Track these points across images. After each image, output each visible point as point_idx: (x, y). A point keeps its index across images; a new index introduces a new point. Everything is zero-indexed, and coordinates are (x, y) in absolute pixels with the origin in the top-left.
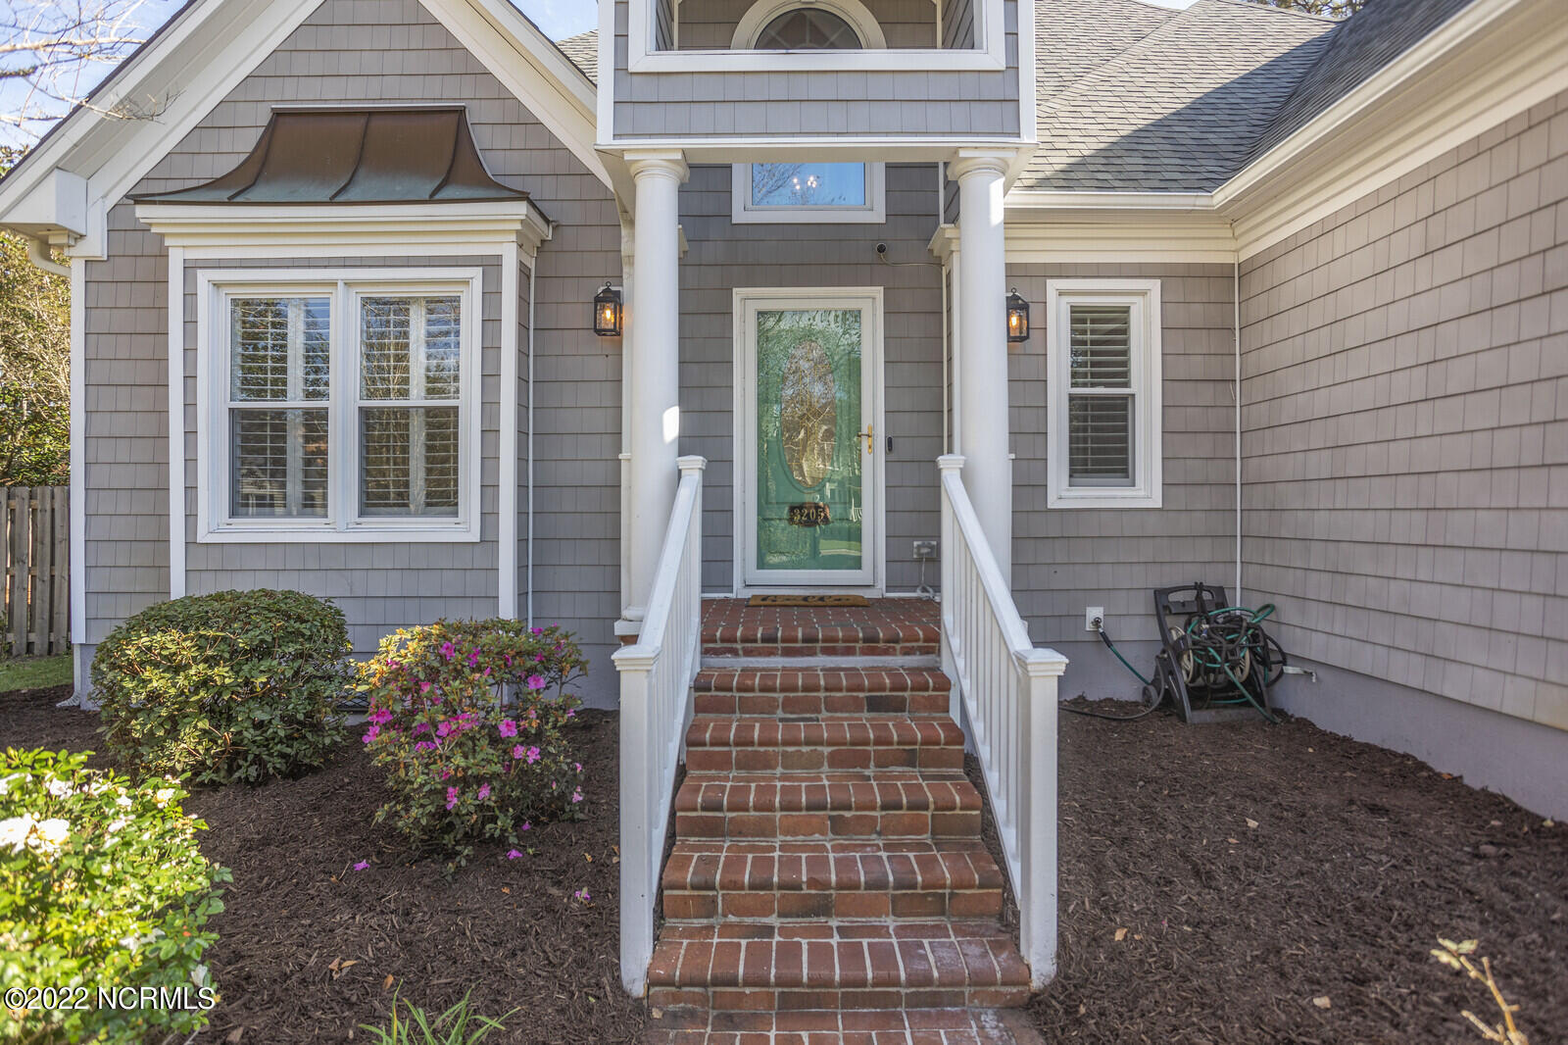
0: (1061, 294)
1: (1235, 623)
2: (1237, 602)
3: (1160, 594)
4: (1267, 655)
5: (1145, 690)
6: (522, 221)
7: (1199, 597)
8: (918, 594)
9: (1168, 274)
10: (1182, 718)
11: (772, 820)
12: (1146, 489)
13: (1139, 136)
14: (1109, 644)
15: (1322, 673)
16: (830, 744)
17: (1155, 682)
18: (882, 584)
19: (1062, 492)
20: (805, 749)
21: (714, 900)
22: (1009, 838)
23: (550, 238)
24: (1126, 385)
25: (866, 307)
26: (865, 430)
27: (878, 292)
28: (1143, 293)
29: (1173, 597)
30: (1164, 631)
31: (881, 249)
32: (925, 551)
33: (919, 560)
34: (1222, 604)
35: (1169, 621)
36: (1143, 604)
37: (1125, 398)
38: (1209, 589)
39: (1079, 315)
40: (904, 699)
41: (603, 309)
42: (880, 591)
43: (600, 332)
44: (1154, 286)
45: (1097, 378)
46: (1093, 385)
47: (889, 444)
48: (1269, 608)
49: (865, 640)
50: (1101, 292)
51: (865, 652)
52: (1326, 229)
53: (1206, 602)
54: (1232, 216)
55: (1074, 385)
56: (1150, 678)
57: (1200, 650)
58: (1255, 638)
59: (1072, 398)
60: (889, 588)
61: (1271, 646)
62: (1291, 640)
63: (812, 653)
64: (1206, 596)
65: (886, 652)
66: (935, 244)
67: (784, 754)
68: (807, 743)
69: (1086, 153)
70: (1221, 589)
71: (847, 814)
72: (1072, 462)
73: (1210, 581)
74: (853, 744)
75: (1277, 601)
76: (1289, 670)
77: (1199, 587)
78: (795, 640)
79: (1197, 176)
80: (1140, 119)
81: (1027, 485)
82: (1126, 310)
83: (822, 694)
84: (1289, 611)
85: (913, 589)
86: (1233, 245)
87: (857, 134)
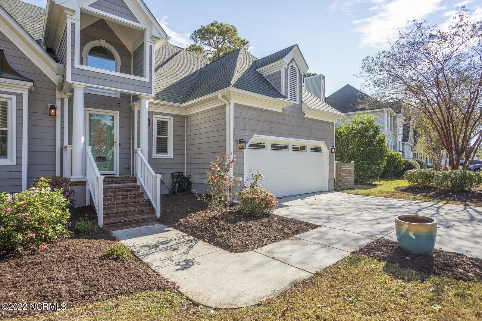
0: (156, 117)
1: (184, 178)
2: (185, 175)
3: (172, 174)
4: (189, 183)
5: (170, 191)
6: (31, 87)
7: (179, 174)
8: (126, 175)
9: (174, 116)
10: (176, 194)
11: (114, 206)
12: (170, 155)
13: (170, 87)
14: (164, 183)
15: (197, 185)
16: (121, 196)
17: (172, 190)
18: (118, 174)
19: (155, 155)
20: (117, 197)
21: (109, 216)
22: (153, 202)
23: (33, 89)
24: (167, 135)
25: (115, 115)
26: (114, 141)
27: (118, 112)
28: (170, 119)
29: (175, 174)
30: (173, 180)
31: (119, 103)
32: (127, 167)
33: (126, 169)
34: (183, 175)
35: (174, 179)
36: (169, 176)
37: (167, 138)
38: (181, 173)
39: (159, 122)
40: (132, 189)
41: (52, 110)
42: (117, 175)
43: (50, 115)
44: (172, 118)
45: (162, 134)
46: (161, 135)
47: (120, 145)
48: (190, 175)
49: (123, 181)
50: (163, 118)
51: (123, 183)
52: (198, 114)
53: (180, 175)
54: (185, 108)
55: (158, 135)
56: (171, 189)
57: (179, 182)
58: (187, 180)
59: (157, 137)
60: (119, 175)
61: (190, 182)
62: (193, 180)
63: (113, 184)
64: (180, 174)
65: (127, 183)
66: (131, 104)
67: (113, 198)
68: (118, 196)
69: (161, 90)
70: (182, 173)
71: (127, 204)
72: (157, 150)
73: (181, 171)
74: (125, 195)
75: (191, 174)
76: (192, 185)
77: (179, 173)
78: (110, 181)
79: (180, 99)
80: (170, 84)
81: (150, 154)
82: (167, 122)
83: (117, 189)
84: (192, 176)
85: (125, 175)
86: (185, 112)
87: (123, 89)
